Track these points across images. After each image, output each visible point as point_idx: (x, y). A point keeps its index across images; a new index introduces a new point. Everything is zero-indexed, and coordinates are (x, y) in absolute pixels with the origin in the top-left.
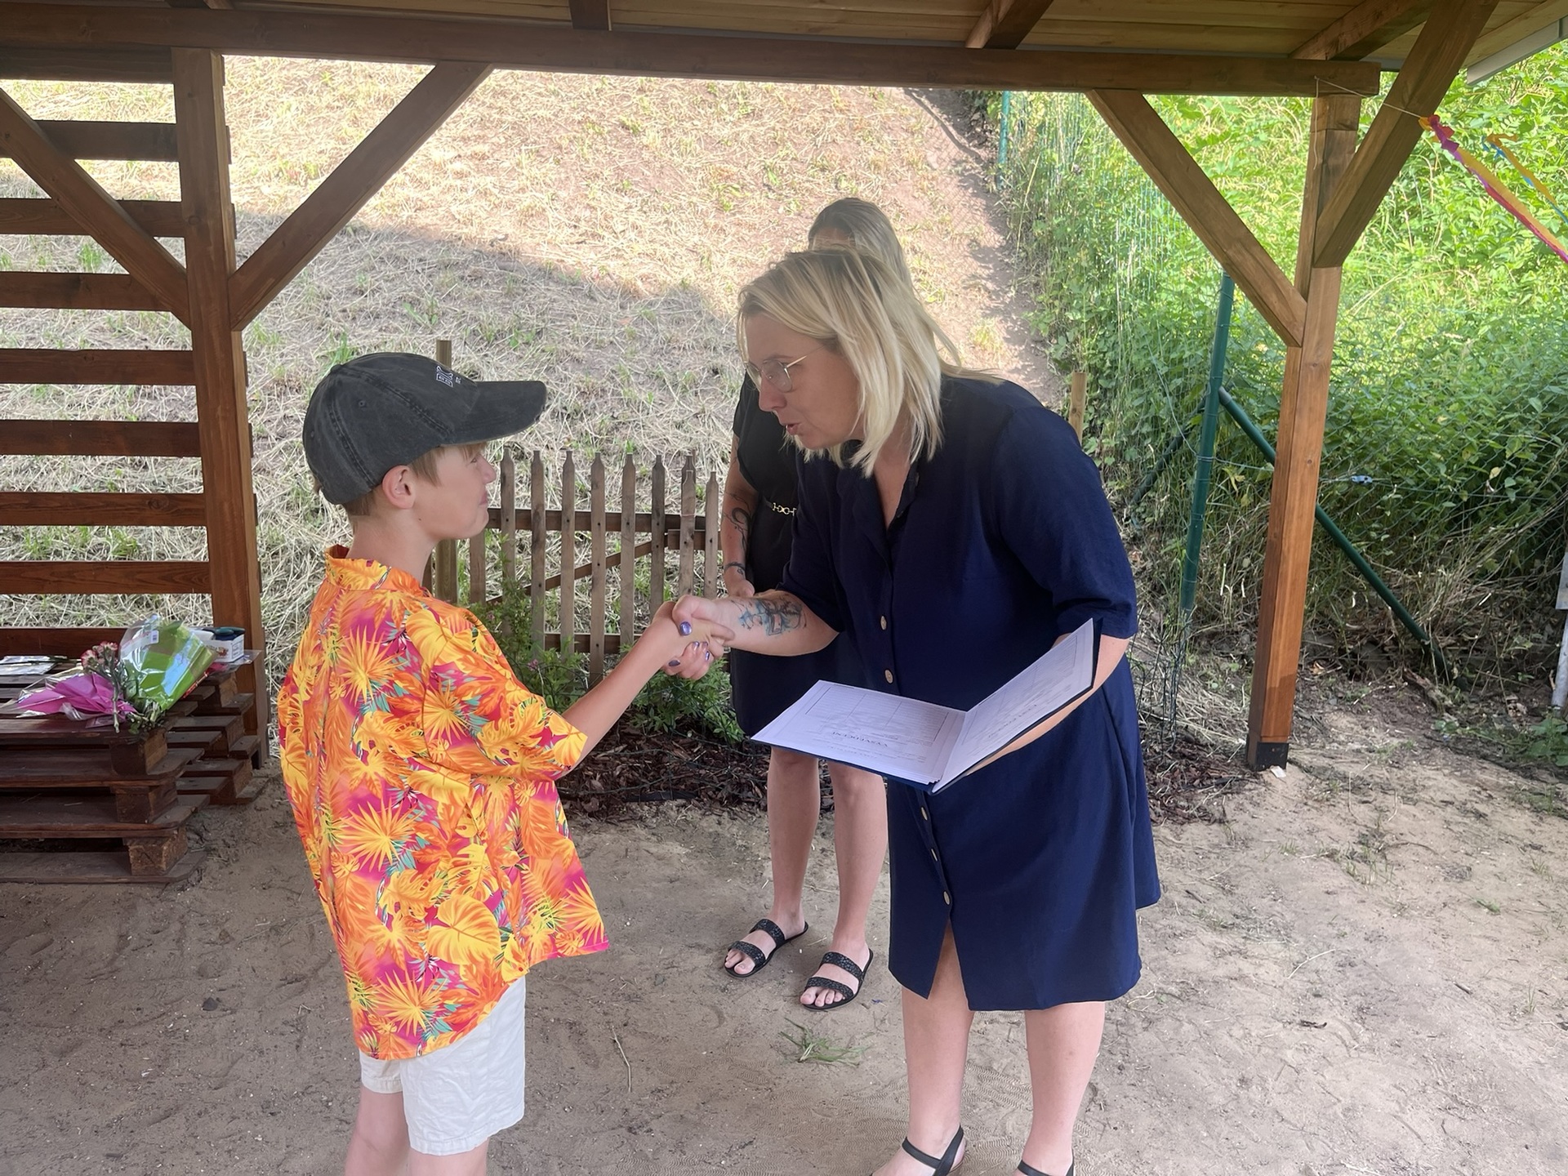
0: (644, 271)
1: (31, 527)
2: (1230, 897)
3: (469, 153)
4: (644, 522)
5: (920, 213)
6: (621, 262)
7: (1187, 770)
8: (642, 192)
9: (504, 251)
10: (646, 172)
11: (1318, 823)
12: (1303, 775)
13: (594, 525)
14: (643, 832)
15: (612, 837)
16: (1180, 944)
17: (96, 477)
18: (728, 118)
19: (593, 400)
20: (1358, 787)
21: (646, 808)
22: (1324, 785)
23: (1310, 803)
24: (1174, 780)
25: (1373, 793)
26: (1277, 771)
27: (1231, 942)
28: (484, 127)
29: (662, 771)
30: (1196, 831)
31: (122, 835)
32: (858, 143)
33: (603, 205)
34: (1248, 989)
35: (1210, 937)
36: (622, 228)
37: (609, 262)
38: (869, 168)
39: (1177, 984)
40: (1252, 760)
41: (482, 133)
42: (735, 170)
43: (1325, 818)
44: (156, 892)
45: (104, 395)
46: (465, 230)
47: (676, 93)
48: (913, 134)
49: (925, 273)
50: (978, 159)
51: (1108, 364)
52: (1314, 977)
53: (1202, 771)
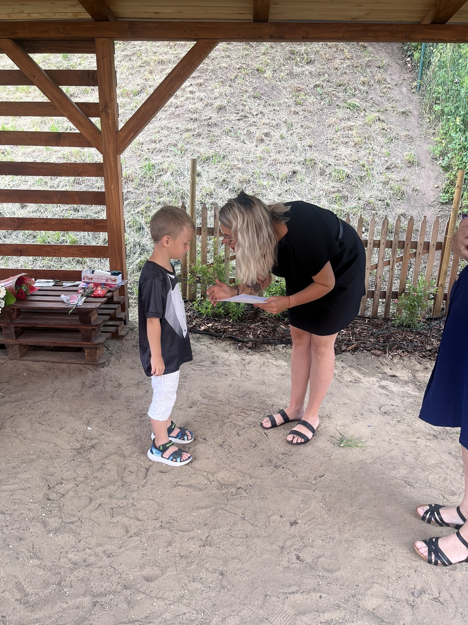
0: (266, 131)
3: (195, 83)
5: (382, 103)
6: (256, 127)
8: (264, 98)
9: (210, 124)
10: (266, 89)
14: (270, 356)
15: (258, 357)
17: (61, 214)
18: (300, 64)
19: (245, 185)
21: (270, 347)
29: (276, 333)
31: (83, 346)
32: (356, 73)
33: (248, 104)
36: (256, 113)
37: (251, 127)
41: (200, 75)
42: (303, 87)
44: (94, 368)
46: (194, 115)
47: (278, 54)
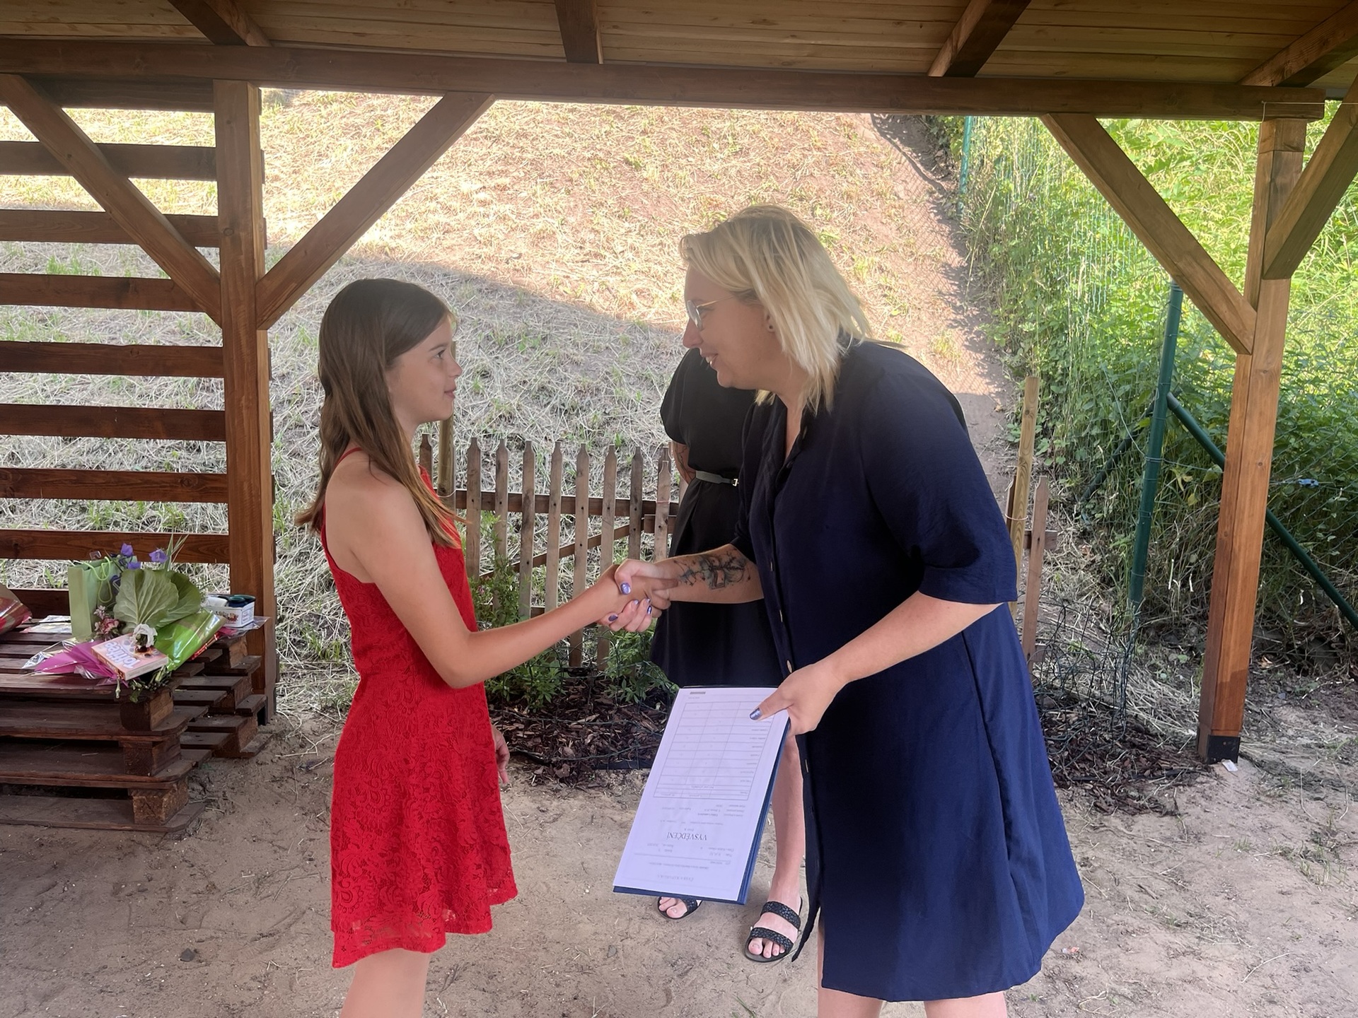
0: (639, 286)
1: (95, 501)
2: (1183, 894)
3: (493, 185)
4: (623, 508)
5: (887, 236)
6: (619, 278)
7: (1138, 760)
8: (640, 218)
9: (518, 268)
10: (645, 201)
11: (1270, 820)
12: (1254, 770)
13: (578, 509)
14: (609, 800)
15: (580, 803)
16: (1132, 942)
17: (156, 458)
18: (719, 155)
19: (588, 398)
20: (1310, 783)
21: (613, 775)
22: (1275, 780)
23: (1263, 798)
24: (1124, 769)
25: (1324, 790)
26: (1229, 764)
27: (1185, 942)
28: (507, 164)
29: (630, 741)
30: (1147, 824)
31: (128, 785)
32: (833, 177)
33: (606, 229)
34: (1202, 993)
35: (1164, 936)
36: (621, 249)
37: (609, 278)
38: (842, 197)
39: (1130, 984)
40: (1203, 752)
41: (504, 168)
42: (723, 199)
43: (1277, 814)
44: (156, 841)
45: (170, 388)
46: (485, 250)
47: (674, 135)
48: (882, 168)
49: (890, 289)
50: (941, 190)
51: (1060, 371)
52: (1268, 982)
53: (1153, 761)
